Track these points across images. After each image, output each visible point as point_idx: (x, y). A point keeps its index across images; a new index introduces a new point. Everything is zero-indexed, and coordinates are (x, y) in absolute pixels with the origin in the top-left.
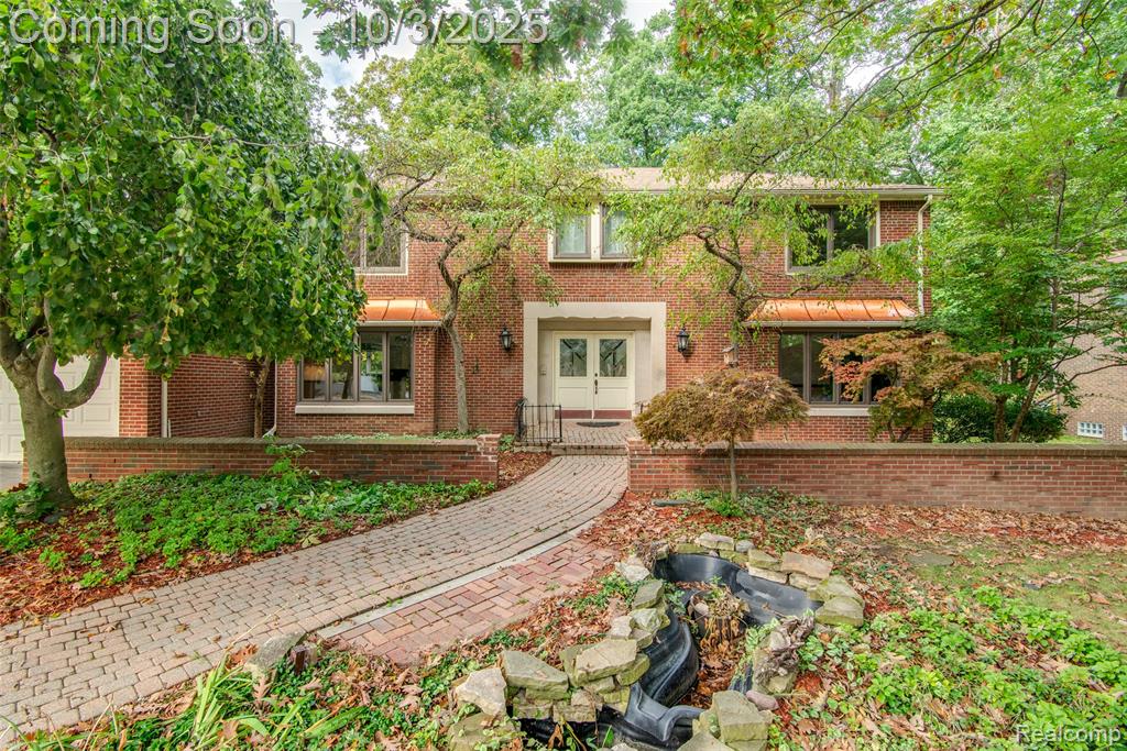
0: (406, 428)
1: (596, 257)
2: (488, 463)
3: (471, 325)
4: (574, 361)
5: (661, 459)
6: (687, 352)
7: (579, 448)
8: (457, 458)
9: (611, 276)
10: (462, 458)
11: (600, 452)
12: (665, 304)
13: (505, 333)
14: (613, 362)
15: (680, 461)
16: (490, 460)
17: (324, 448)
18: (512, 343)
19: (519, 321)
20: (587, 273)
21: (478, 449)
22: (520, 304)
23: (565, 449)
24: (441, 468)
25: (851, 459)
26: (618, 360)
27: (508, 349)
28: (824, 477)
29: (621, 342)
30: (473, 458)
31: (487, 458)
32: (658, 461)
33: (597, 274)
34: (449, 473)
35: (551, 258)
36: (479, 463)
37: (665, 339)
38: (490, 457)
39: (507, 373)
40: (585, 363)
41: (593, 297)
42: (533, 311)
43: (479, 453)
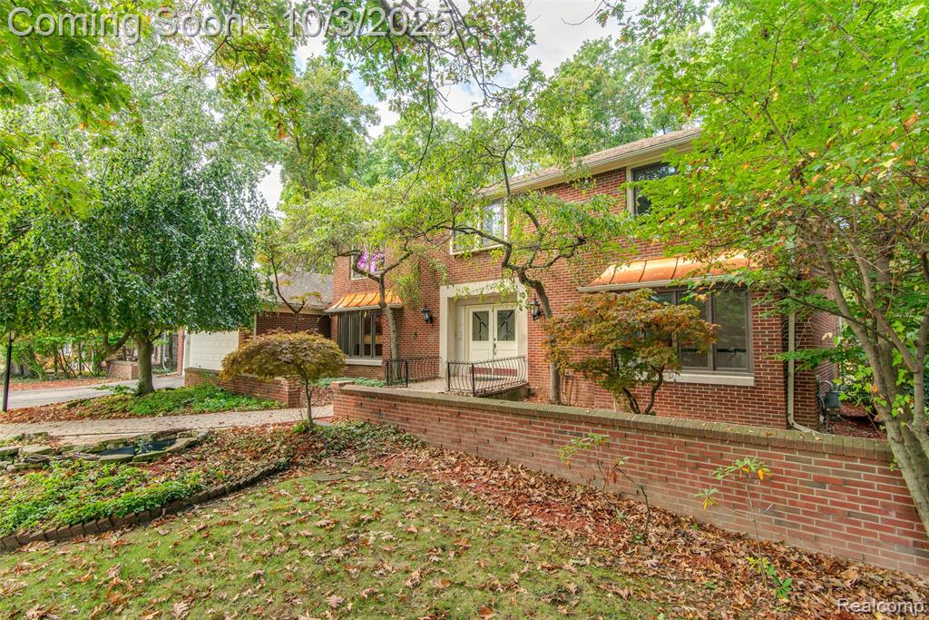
9: (490, 260)
13: (426, 310)
14: (507, 329)
18: (433, 317)
19: (437, 300)
22: (438, 288)
25: (440, 408)
26: (509, 327)
28: (424, 421)
29: (511, 312)
32: (344, 398)
33: (482, 259)
37: (526, 309)
39: (431, 338)
40: (488, 329)
42: (446, 292)
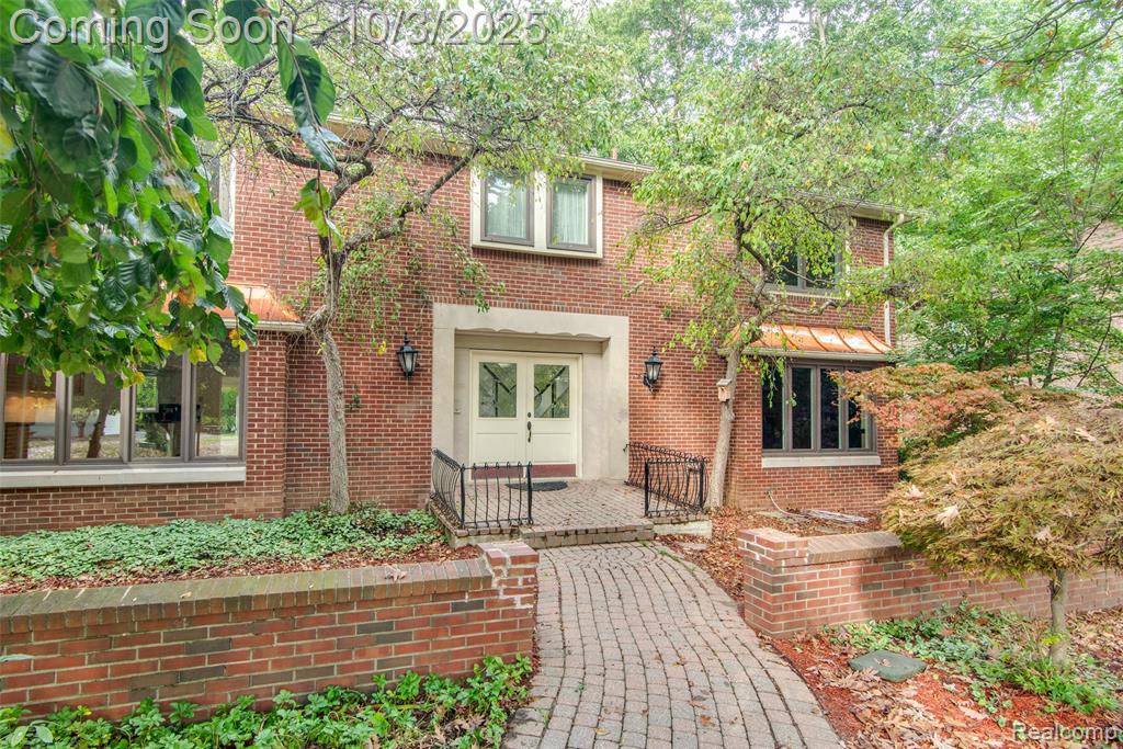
0: (228, 506)
1: (540, 245)
2: (515, 613)
3: (351, 333)
4: (499, 395)
5: (817, 571)
6: (654, 385)
7: (567, 534)
8: (445, 608)
9: (559, 274)
10: (456, 607)
11: (608, 538)
12: (627, 318)
13: (407, 349)
14: (553, 397)
15: (844, 572)
16: (519, 606)
17: (68, 623)
18: (418, 365)
19: (427, 331)
20: (526, 267)
21: (494, 585)
22: (428, 305)
23: (544, 538)
24: (406, 637)
26: (558, 395)
27: (408, 375)
29: (563, 370)
30: (479, 605)
31: (510, 602)
32: (813, 575)
33: (540, 269)
34: (425, 646)
35: (476, 239)
36: (494, 615)
37: (627, 367)
38: (517, 598)
39: (406, 411)
40: (515, 398)
41: (534, 303)
42: (449, 317)
43: (495, 592)
